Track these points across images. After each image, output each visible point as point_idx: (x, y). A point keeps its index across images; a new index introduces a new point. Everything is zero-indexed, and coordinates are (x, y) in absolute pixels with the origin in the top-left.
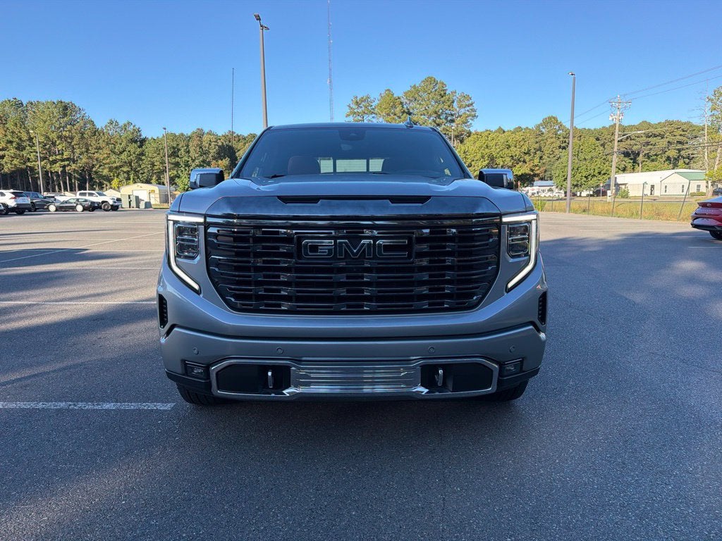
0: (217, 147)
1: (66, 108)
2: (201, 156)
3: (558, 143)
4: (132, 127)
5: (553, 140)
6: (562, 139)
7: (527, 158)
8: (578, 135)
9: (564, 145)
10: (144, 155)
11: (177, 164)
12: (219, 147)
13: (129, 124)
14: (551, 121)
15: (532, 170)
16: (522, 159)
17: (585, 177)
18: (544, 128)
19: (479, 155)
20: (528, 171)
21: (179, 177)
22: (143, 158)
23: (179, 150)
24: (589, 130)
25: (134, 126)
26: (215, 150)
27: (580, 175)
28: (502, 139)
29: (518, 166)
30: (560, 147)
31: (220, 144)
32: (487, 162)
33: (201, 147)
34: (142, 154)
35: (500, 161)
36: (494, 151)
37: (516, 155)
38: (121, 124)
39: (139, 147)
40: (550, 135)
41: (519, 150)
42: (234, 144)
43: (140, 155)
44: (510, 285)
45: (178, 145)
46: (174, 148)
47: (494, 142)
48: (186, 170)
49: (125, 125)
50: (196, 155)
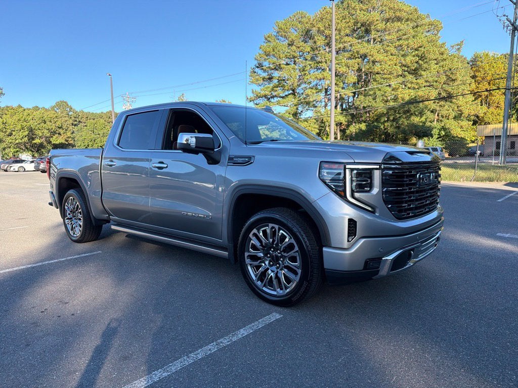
3: (71, 121)
5: (66, 119)
6: (73, 119)
7: (61, 131)
8: (85, 116)
9: (75, 123)
14: (62, 105)
15: (67, 141)
16: (58, 132)
17: (101, 146)
18: (57, 109)
19: (19, 127)
20: (64, 141)
24: (93, 113)
27: (97, 145)
28: (37, 114)
29: (54, 137)
30: (72, 124)
32: (27, 133)
35: (39, 133)
36: (34, 124)
37: (52, 129)
40: (64, 114)
41: (54, 124)
47: (31, 117)
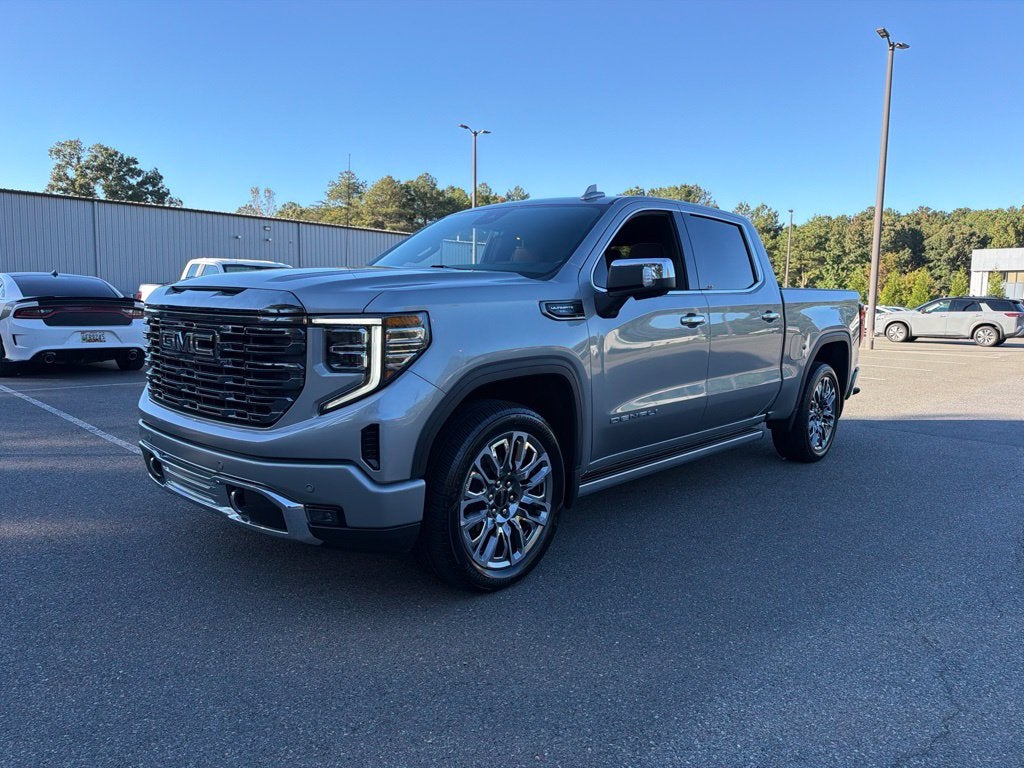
0: (893, 233)
1: (689, 193)
2: (859, 247)
4: (766, 211)
10: (778, 249)
11: (822, 261)
12: (897, 232)
13: (764, 207)
21: (822, 279)
22: (776, 252)
23: (827, 240)
25: (769, 210)
26: (888, 238)
31: (899, 228)
33: (861, 235)
34: (775, 247)
38: (753, 208)
39: (772, 238)
42: (925, 228)
43: (770, 249)
44: (330, 406)
45: (827, 233)
46: (820, 237)
48: (833, 268)
49: (758, 210)
50: (853, 246)
